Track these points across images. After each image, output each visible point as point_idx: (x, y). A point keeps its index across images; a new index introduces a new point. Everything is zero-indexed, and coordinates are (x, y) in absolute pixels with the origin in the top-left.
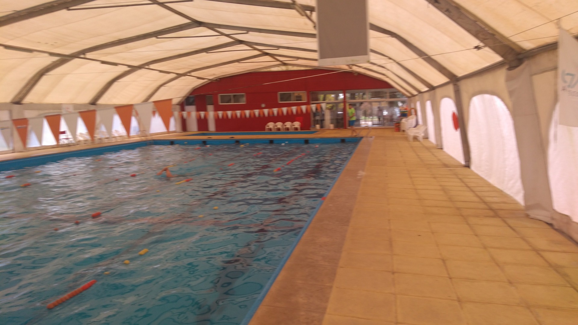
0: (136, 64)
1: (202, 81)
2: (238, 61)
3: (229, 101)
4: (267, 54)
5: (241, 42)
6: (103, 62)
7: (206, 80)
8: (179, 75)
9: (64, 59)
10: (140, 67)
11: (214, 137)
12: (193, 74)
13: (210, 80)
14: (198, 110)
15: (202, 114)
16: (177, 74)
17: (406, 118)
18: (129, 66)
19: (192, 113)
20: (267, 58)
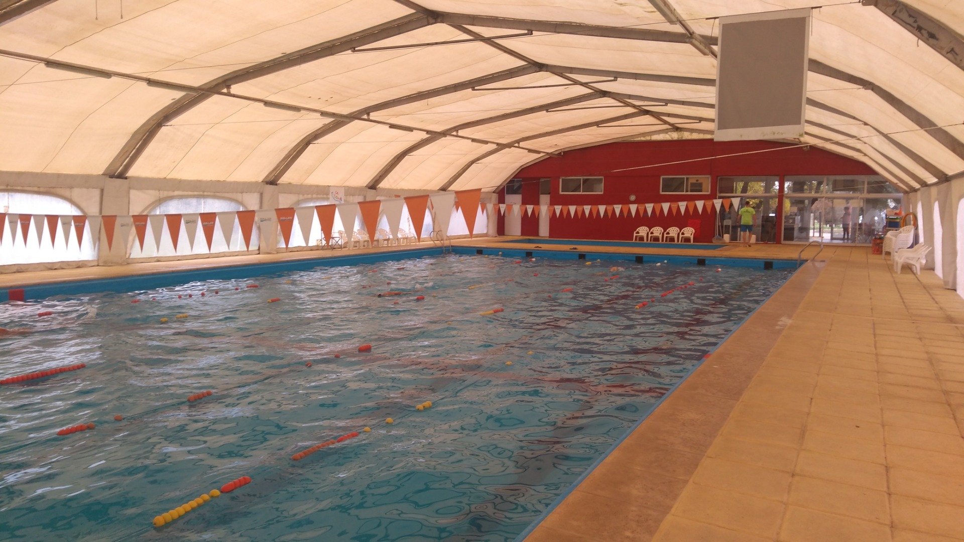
0: (439, 128)
1: (536, 156)
2: (597, 124)
3: (577, 189)
4: (647, 112)
5: (604, 94)
6: (392, 126)
7: (542, 154)
8: (501, 147)
9: (339, 121)
10: (444, 134)
11: (545, 247)
12: (522, 144)
13: (548, 153)
14: (525, 202)
15: (530, 208)
16: (498, 144)
17: (896, 230)
18: (428, 132)
19: (515, 207)
20: (648, 119)
